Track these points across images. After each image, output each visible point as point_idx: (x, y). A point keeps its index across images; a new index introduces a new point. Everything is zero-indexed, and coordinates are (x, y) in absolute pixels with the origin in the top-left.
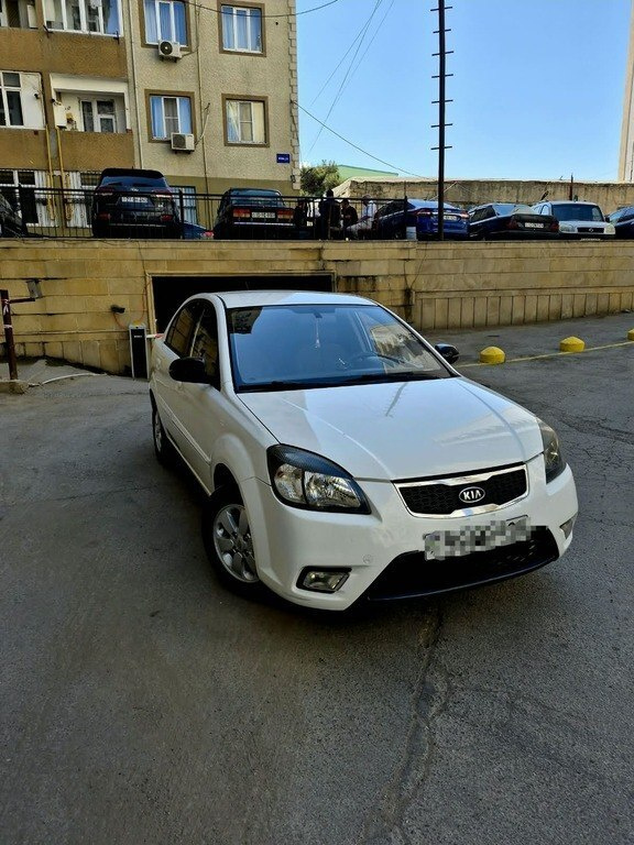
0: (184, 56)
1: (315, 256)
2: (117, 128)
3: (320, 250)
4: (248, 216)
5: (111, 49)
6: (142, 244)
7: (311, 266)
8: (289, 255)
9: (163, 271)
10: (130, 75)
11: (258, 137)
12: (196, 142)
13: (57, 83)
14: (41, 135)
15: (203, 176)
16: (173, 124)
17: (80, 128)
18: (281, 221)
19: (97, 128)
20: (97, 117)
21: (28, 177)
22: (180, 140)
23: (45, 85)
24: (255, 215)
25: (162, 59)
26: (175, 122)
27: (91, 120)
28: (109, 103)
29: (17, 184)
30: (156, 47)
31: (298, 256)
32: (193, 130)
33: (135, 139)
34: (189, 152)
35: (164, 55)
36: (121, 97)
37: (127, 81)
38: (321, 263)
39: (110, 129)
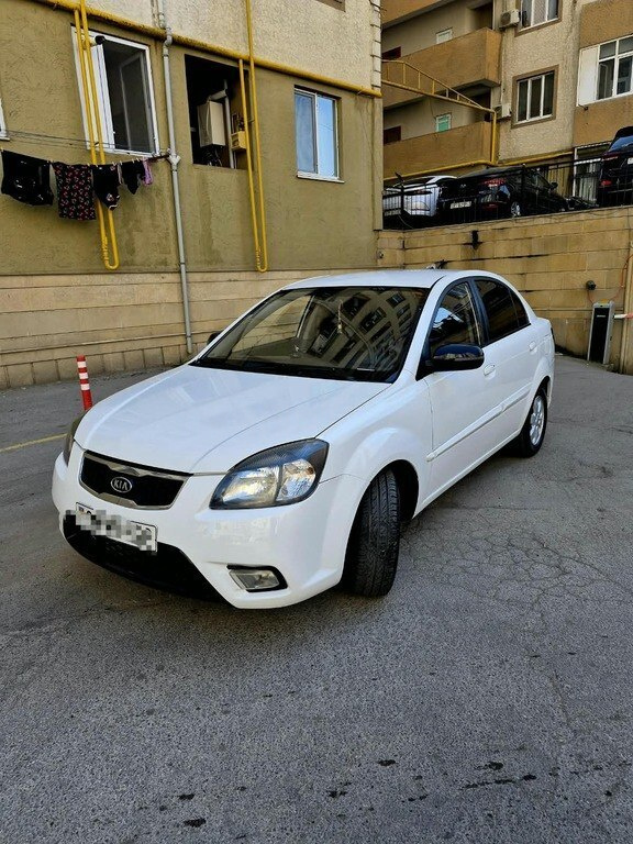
6: (631, 210)
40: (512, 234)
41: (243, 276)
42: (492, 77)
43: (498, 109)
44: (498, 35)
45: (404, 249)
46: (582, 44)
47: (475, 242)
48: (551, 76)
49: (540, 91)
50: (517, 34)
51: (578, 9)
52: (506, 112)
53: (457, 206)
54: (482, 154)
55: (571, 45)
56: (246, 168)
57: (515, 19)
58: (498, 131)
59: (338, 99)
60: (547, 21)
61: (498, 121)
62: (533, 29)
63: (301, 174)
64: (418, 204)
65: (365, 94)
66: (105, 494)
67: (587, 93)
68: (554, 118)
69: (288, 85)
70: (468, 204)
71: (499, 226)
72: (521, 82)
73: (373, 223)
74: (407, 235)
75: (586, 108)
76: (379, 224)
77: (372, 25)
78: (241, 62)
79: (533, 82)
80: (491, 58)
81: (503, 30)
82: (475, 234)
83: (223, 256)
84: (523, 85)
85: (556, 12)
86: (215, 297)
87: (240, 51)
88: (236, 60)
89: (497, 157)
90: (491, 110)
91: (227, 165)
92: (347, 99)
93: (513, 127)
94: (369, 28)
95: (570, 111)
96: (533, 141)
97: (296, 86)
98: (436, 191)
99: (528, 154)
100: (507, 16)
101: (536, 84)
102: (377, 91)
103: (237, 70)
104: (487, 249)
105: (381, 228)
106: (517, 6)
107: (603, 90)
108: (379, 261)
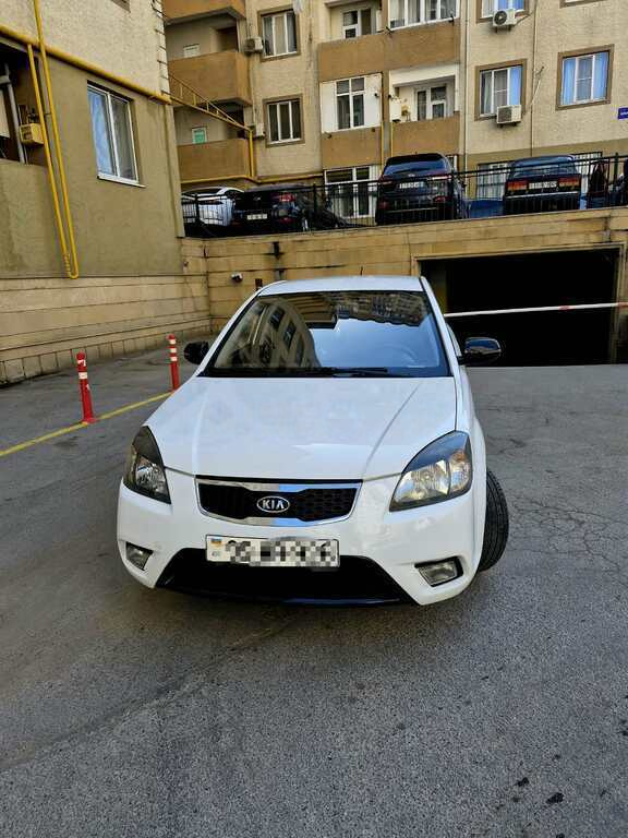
0: (518, 22)
1: (600, 226)
2: (447, 112)
3: (607, 219)
4: (524, 188)
5: (446, 34)
6: (410, 228)
7: (594, 238)
8: (567, 227)
9: (428, 254)
10: (462, 55)
11: (595, 93)
12: (523, 112)
13: (395, 79)
14: (377, 132)
15: (528, 147)
16: (503, 97)
17: (414, 118)
18: (561, 189)
19: (429, 115)
20: (430, 104)
21: (363, 173)
22: (506, 112)
23: (384, 83)
24: (533, 186)
25: (496, 30)
26: (504, 94)
27: (424, 108)
28: (441, 88)
29: (355, 180)
30: (490, 19)
31: (579, 227)
32: (522, 101)
33: (462, 118)
34: (515, 124)
35: (499, 26)
36: (452, 79)
37: (459, 63)
38: (607, 233)
39: (441, 115)
40: (311, 246)
41: (50, 283)
42: (244, 97)
43: (253, 127)
44: (245, 59)
45: (205, 257)
46: (321, 79)
47: (277, 252)
48: (297, 103)
49: (288, 117)
50: (263, 61)
51: (314, 46)
52: (260, 132)
53: (254, 217)
54: (243, 170)
55: (311, 77)
56: (46, 165)
57: (259, 46)
58: (254, 148)
59: (131, 100)
60: (287, 53)
61: (254, 139)
62: (276, 58)
63: (102, 176)
64: (212, 214)
65: (155, 99)
66: (250, 519)
67: (330, 124)
68: (303, 142)
69: (81, 80)
70: (265, 217)
71: (299, 238)
72: (271, 105)
73: (176, 231)
74: (207, 243)
75: (330, 136)
76: (182, 232)
77: (157, 31)
78: (30, 47)
79: (281, 106)
80: (241, 79)
81: (249, 54)
82: (276, 245)
83: (26, 261)
84: (273, 108)
85: (295, 45)
86: (22, 308)
87: (29, 35)
88: (23, 43)
89: (256, 174)
90: (245, 127)
91: (17, 159)
92: (139, 102)
93: (268, 146)
94: (154, 33)
95: (316, 137)
96: (288, 161)
97: (89, 82)
98: (228, 203)
99: (283, 173)
100: (251, 43)
101: (284, 108)
102: (167, 98)
103: (26, 56)
104: (288, 260)
105: (184, 235)
106: (260, 34)
107: (343, 122)
108: (185, 268)
